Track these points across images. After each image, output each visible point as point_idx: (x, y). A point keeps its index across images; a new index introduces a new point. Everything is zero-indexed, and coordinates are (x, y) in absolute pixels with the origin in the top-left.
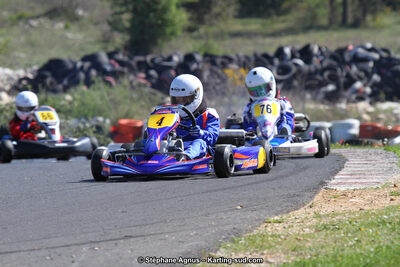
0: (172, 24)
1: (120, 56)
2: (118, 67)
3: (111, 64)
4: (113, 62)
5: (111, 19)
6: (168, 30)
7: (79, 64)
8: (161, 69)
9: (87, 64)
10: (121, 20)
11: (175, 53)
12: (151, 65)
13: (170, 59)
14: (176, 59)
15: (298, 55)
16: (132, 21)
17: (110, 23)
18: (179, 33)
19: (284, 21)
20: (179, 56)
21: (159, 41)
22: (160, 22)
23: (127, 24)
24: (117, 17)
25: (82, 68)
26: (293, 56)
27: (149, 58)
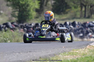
0: (31, 15)
1: (15, 24)
2: (14, 27)
3: (12, 26)
4: (13, 25)
5: (12, 13)
6: (30, 17)
7: (2, 26)
8: (28, 28)
9: (5, 26)
10: (15, 13)
11: (33, 23)
12: (25, 26)
13: (31, 25)
14: (33, 25)
15: (71, 24)
16: (19, 14)
17: (12, 15)
18: (33, 18)
19: (66, 16)
20: (33, 24)
21: (27, 20)
22: (27, 14)
23: (17, 15)
24: (14, 13)
25: (3, 27)
26: (70, 25)
27: (24, 24)
